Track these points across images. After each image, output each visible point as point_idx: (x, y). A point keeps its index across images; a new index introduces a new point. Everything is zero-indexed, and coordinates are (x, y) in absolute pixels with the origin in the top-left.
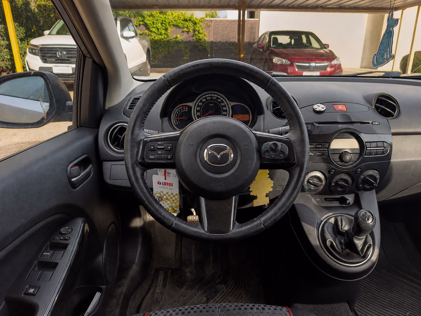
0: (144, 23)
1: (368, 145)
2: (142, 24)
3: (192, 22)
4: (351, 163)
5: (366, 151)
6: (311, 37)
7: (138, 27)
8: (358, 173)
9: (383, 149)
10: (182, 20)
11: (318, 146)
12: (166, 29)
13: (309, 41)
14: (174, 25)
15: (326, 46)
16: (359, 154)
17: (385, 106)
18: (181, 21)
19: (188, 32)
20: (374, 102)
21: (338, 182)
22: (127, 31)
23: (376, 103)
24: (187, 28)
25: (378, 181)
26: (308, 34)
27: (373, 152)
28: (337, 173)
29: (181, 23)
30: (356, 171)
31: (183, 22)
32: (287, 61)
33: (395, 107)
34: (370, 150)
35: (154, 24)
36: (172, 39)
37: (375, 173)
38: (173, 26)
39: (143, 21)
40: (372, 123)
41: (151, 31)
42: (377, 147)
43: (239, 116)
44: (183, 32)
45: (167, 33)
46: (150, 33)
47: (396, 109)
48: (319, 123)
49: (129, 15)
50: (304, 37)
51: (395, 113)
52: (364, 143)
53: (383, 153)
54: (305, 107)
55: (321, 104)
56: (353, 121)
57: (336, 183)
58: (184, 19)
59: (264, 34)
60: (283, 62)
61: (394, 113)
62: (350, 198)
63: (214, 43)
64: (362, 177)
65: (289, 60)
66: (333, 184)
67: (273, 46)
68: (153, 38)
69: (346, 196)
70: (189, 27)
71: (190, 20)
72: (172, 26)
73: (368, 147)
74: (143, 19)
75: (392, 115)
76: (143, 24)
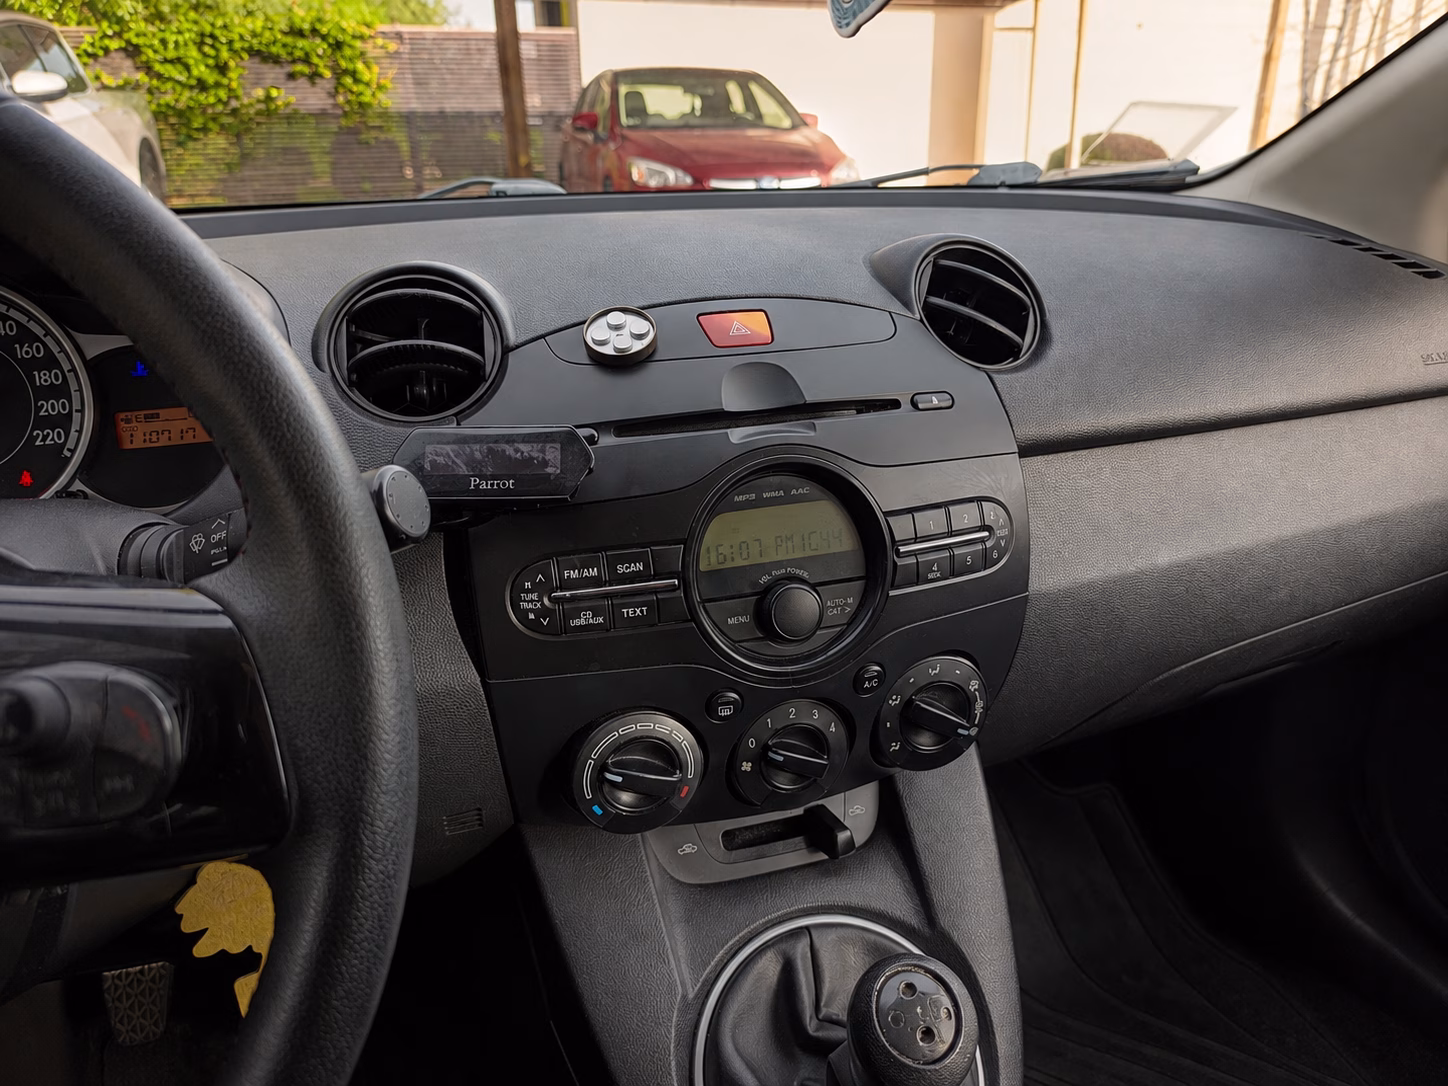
0: (123, 45)
1: (901, 527)
2: (116, 50)
3: (324, 38)
4: (824, 635)
5: (895, 563)
6: (755, 88)
7: (102, 60)
8: (868, 691)
9: (982, 540)
10: (285, 33)
11: (621, 569)
12: (222, 69)
13: (750, 102)
14: (253, 53)
15: (808, 120)
16: (859, 584)
17: (975, 309)
18: (279, 36)
19: (314, 77)
20: (918, 288)
21: (771, 754)
22: (36, 70)
23: (930, 292)
24: (306, 60)
25: (979, 706)
26: (745, 79)
27: (931, 563)
28: (755, 704)
29: (279, 45)
30: (858, 681)
31: (289, 40)
32: (680, 174)
33: (1025, 308)
34: (914, 553)
35: (166, 48)
36: (251, 105)
37: (958, 669)
38: (250, 55)
39: (118, 35)
40: (914, 405)
41: (159, 76)
42: (951, 534)
43: (158, 416)
44: (291, 76)
45: (225, 81)
46: (155, 82)
47: (1028, 313)
48: (623, 427)
49: (54, 12)
50: (733, 89)
51: (1023, 338)
52: (880, 516)
53: (986, 560)
54: (543, 336)
55: (624, 310)
56: (810, 398)
57: (762, 758)
58: (291, 28)
59: (597, 81)
60: (667, 179)
61: (1017, 338)
62: (856, 811)
63: (420, 117)
64: (895, 701)
65: (686, 169)
66: (747, 766)
67: (632, 122)
68: (173, 103)
69: (835, 805)
70: (315, 60)
71: (314, 31)
72: (245, 56)
73: (906, 542)
74: (117, 28)
75: (1010, 351)
76: (124, 50)
